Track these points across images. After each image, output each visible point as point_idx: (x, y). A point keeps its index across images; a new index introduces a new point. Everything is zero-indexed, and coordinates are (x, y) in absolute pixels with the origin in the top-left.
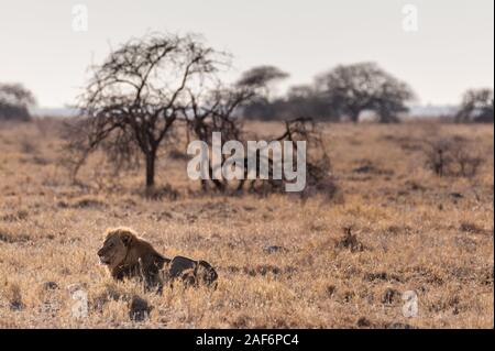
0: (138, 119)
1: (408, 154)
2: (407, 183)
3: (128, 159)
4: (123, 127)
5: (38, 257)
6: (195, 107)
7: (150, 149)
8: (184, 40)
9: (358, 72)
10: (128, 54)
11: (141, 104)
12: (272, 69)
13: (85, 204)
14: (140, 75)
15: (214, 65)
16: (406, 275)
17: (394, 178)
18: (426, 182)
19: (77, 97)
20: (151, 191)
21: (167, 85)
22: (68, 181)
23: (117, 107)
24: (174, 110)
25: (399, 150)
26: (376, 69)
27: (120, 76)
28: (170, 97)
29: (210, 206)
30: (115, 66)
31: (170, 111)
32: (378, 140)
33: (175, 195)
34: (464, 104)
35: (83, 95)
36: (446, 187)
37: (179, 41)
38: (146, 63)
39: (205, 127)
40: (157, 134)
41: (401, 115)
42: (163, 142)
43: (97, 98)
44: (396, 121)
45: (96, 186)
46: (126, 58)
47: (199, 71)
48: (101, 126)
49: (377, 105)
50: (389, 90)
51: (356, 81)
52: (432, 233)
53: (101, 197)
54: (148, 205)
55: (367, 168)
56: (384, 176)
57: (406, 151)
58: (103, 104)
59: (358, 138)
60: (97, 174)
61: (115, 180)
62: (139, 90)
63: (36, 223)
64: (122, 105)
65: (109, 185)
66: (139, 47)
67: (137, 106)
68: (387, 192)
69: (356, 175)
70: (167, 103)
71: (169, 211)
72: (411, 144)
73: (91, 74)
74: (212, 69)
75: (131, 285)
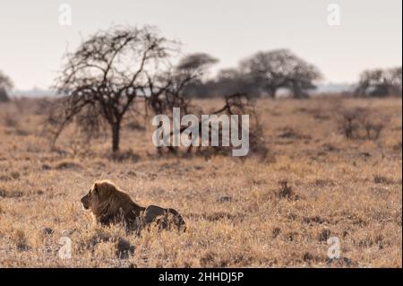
0: (105, 97)
1: (320, 123)
2: (324, 145)
3: (98, 130)
4: (93, 104)
5: (34, 209)
6: (151, 86)
7: (115, 120)
8: (141, 31)
9: (275, 57)
10: (96, 44)
11: (108, 84)
12: (204, 55)
13: (65, 166)
14: (106, 61)
15: (166, 51)
16: (335, 218)
17: (312, 142)
18: (339, 144)
19: (55, 80)
20: (116, 155)
21: (128, 69)
22: (48, 148)
23: (87, 87)
24: (135, 88)
25: (312, 119)
26: (289, 55)
27: (90, 61)
28: (131, 78)
29: (167, 166)
30: (86, 53)
31: (131, 90)
32: (294, 112)
33: (136, 158)
34: (361, 82)
35: (60, 78)
36: (356, 148)
37: (137, 32)
38: (111, 51)
39: (160, 102)
40: (120, 108)
41: (311, 92)
42: (125, 115)
43: (71, 80)
44: (307, 97)
45: (72, 152)
46: (95, 47)
47: (154, 56)
48: (75, 103)
49: (291, 84)
50: (300, 71)
51: (273, 64)
52: (351, 185)
53: (77, 160)
54: (116, 166)
55: (289, 134)
56: (303, 140)
57: (318, 120)
58: (76, 84)
59: (278, 111)
60: (72, 142)
61: (87, 146)
62: (106, 73)
63: (27, 182)
64: (92, 85)
65: (82, 151)
66: (105, 38)
67: (104, 86)
68: (308, 153)
69: (281, 140)
70: (129, 83)
71: (133, 171)
72: (322, 114)
73: (66, 61)
74: (165, 55)
75: (116, 229)
